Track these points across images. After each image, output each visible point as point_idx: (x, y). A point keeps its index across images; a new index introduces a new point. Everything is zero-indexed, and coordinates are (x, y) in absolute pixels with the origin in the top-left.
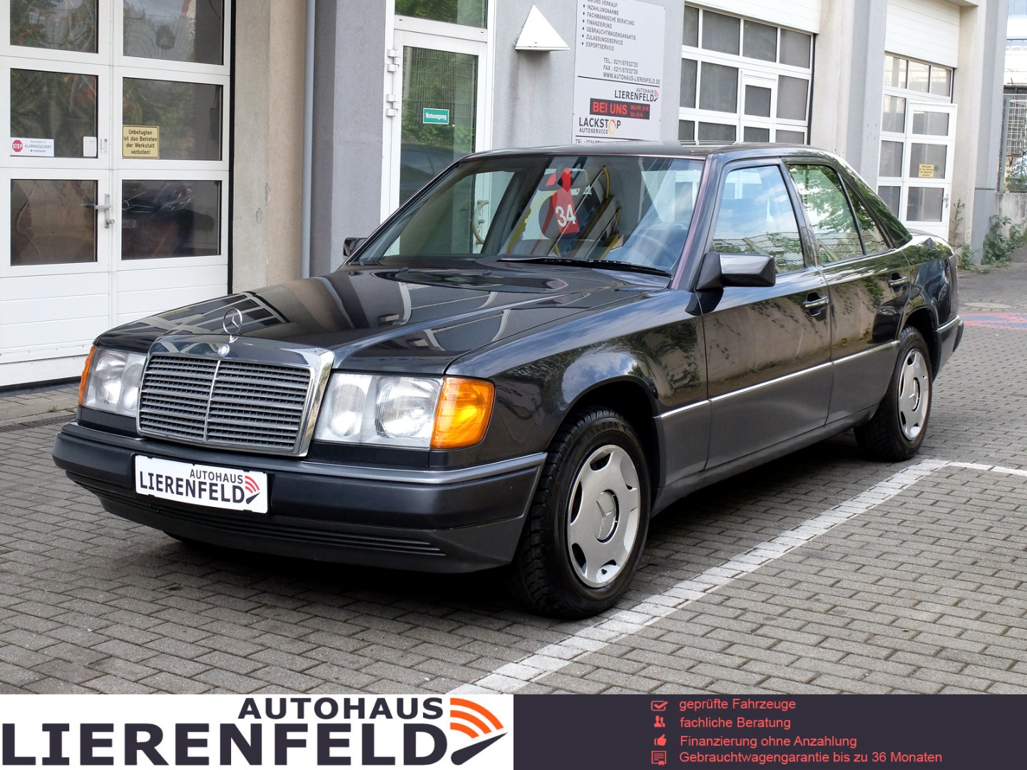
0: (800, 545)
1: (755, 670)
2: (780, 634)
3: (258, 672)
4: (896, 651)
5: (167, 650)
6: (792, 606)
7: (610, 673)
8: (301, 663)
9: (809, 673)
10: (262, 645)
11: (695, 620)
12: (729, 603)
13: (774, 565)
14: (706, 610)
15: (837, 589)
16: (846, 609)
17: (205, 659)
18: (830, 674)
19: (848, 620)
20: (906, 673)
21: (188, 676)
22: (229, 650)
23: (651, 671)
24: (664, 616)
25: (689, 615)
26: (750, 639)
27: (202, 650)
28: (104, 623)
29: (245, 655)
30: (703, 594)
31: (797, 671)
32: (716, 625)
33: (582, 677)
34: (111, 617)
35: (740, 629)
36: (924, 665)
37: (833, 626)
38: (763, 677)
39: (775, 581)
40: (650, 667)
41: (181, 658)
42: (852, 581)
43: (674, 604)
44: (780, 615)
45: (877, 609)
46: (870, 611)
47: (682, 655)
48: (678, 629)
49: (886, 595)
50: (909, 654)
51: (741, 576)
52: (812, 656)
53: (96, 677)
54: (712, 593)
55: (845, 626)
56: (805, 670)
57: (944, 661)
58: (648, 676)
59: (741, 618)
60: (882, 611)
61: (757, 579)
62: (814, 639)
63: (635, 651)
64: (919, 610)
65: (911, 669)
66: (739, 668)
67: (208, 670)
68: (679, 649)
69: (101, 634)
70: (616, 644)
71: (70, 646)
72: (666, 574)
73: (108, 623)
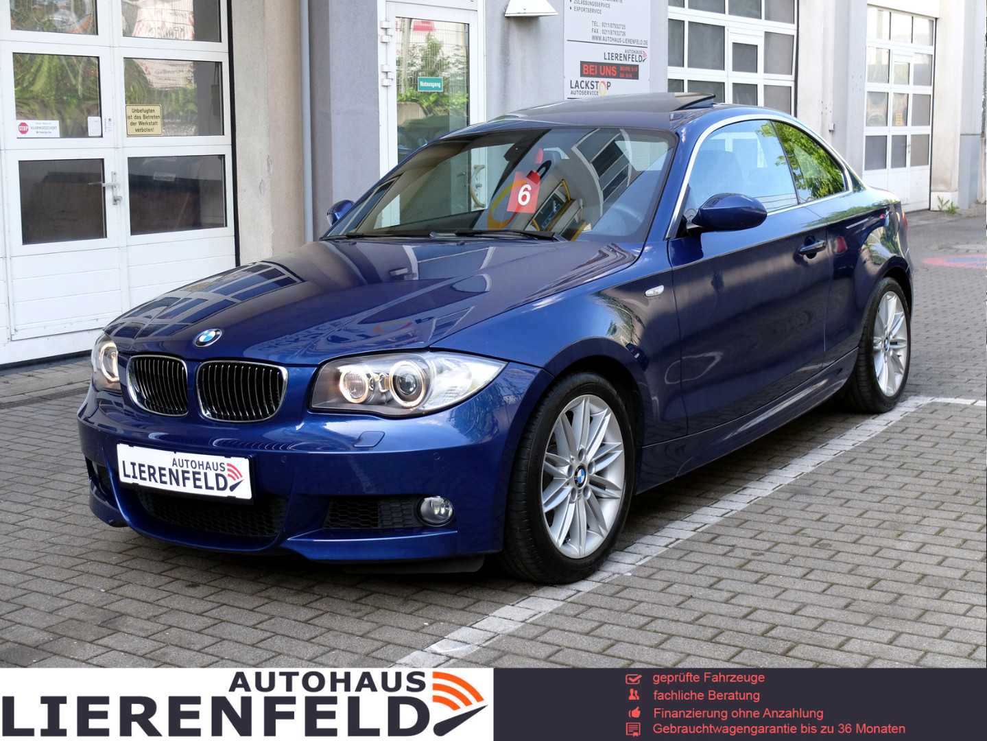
0: (788, 482)
1: (742, 604)
2: (767, 568)
3: (265, 623)
4: (878, 580)
5: (177, 606)
6: (780, 541)
7: (602, 611)
8: (305, 614)
9: (794, 604)
10: (268, 598)
11: (685, 558)
12: (718, 541)
13: (763, 502)
14: (695, 548)
15: (823, 524)
16: (831, 542)
17: (214, 613)
18: (814, 605)
19: (833, 553)
20: (888, 600)
21: (197, 630)
22: (236, 604)
23: (642, 608)
24: (655, 555)
25: (677, 554)
26: (738, 574)
27: (209, 606)
28: (117, 583)
29: (252, 608)
30: (693, 533)
31: (783, 603)
32: (705, 562)
33: (575, 616)
34: (124, 577)
35: (728, 565)
36: (905, 593)
37: (818, 559)
38: (749, 610)
39: (763, 518)
40: (642, 605)
41: (190, 613)
42: (837, 514)
43: (665, 544)
44: (768, 550)
45: (861, 541)
46: (854, 542)
47: (671, 592)
48: (669, 568)
49: (870, 527)
50: (891, 583)
51: (730, 514)
52: (798, 587)
53: (109, 635)
54: (702, 532)
55: (830, 559)
56: (790, 601)
57: (925, 588)
58: (639, 612)
59: (730, 554)
60: (865, 543)
61: (746, 516)
62: (800, 572)
63: (627, 590)
64: (902, 540)
65: (892, 596)
66: (726, 602)
67: (216, 624)
68: (669, 586)
69: (114, 594)
70: (608, 583)
71: (83, 607)
72: (658, 515)
73: (121, 583)
